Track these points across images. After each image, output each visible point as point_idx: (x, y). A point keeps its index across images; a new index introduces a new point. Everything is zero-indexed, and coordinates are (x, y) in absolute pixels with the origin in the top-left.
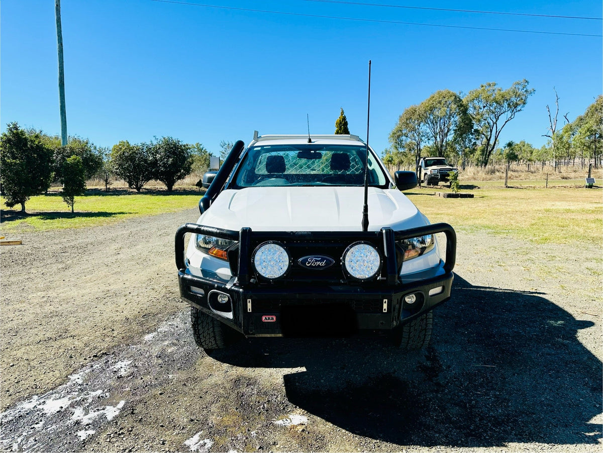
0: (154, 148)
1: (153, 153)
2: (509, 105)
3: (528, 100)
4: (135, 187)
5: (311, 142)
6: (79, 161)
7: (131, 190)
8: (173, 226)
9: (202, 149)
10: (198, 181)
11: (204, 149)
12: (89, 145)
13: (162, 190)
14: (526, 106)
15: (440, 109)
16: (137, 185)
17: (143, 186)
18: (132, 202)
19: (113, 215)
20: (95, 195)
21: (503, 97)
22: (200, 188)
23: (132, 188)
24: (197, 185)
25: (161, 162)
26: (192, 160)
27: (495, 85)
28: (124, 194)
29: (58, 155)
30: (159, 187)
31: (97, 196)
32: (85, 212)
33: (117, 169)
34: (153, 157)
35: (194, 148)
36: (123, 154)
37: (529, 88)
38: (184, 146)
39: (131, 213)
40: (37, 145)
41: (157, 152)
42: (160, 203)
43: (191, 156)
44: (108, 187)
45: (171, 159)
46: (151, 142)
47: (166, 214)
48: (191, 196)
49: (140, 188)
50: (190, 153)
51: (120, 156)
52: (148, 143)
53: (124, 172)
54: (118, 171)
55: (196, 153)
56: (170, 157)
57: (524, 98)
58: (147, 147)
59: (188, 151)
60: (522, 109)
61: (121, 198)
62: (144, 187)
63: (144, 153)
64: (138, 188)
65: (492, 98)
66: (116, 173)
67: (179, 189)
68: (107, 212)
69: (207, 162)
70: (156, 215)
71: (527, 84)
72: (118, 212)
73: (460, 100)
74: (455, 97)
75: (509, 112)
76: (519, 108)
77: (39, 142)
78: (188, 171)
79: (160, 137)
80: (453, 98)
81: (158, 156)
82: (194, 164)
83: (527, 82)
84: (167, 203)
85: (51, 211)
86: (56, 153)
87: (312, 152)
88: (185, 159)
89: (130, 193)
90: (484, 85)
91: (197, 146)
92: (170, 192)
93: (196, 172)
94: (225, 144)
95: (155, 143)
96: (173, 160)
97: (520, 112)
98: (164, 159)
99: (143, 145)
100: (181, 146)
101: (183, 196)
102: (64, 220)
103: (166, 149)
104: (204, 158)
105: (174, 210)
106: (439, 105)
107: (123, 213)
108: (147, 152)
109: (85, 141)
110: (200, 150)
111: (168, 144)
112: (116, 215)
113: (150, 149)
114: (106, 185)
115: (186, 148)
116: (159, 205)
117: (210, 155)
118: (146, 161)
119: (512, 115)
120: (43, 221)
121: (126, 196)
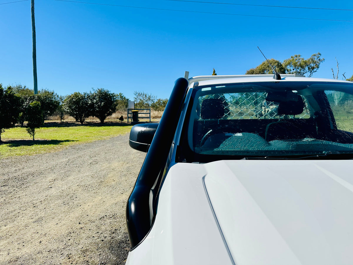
0: (92, 95)
1: (91, 99)
2: (309, 68)
3: (320, 66)
4: (79, 121)
5: (280, 79)
6: (38, 105)
7: (77, 123)
8: (102, 153)
9: (123, 96)
10: (121, 116)
11: (124, 96)
12: (54, 94)
13: (97, 122)
14: (319, 68)
15: (269, 70)
16: (81, 120)
17: (84, 120)
18: (77, 131)
19: (61, 143)
20: (53, 126)
21: (305, 63)
22: (122, 121)
23: (78, 122)
24: (120, 119)
25: (96, 105)
26: (117, 103)
27: (300, 56)
28: (72, 126)
29: (30, 101)
30: (95, 121)
31: (54, 127)
32: (42, 140)
33: (68, 109)
34: (92, 102)
35: (118, 96)
36: (72, 100)
37: (321, 58)
38: (112, 94)
39: (73, 141)
40: (9, 94)
41: (94, 98)
42: (95, 132)
43: (116, 101)
44: (62, 121)
45: (103, 103)
46: (90, 92)
47: (98, 141)
48: (116, 127)
49: (83, 121)
50: (115, 98)
51: (70, 101)
52: (88, 92)
53: (73, 112)
54: (68, 110)
55: (119, 99)
56: (103, 102)
57: (318, 64)
58: (87, 95)
59: (115, 97)
60: (317, 70)
61: (70, 129)
62: (86, 121)
63: (86, 99)
64: (82, 122)
65: (298, 64)
66: (67, 112)
67: (108, 122)
68: (58, 140)
69: (126, 104)
70: (91, 142)
71: (320, 56)
72: (65, 140)
73: (281, 65)
74: (278, 63)
75: (309, 72)
76: (315, 70)
77: (11, 92)
78: (114, 111)
79: (96, 89)
80: (277, 64)
81: (95, 101)
82: (118, 105)
83: (320, 54)
84: (99, 132)
85: (19, 140)
86: (29, 100)
87: (294, 91)
88: (112, 102)
89: (76, 125)
90: (293, 56)
91: (120, 95)
92: (102, 124)
93: (119, 111)
94: (137, 93)
95: (93, 92)
96: (104, 104)
97: (316, 72)
98: (99, 102)
99: (85, 94)
100: (110, 94)
101: (111, 127)
102: (25, 147)
103: (99, 96)
104: (124, 102)
105: (104, 138)
106: (268, 68)
107: (68, 141)
108: (87, 98)
109: (52, 92)
110: (122, 97)
111: (101, 93)
112: (63, 143)
113: (90, 96)
114: (61, 120)
115: (113, 95)
116: (94, 134)
117: (128, 100)
118: (87, 104)
119: (310, 75)
120: (9, 148)
121: (73, 127)
